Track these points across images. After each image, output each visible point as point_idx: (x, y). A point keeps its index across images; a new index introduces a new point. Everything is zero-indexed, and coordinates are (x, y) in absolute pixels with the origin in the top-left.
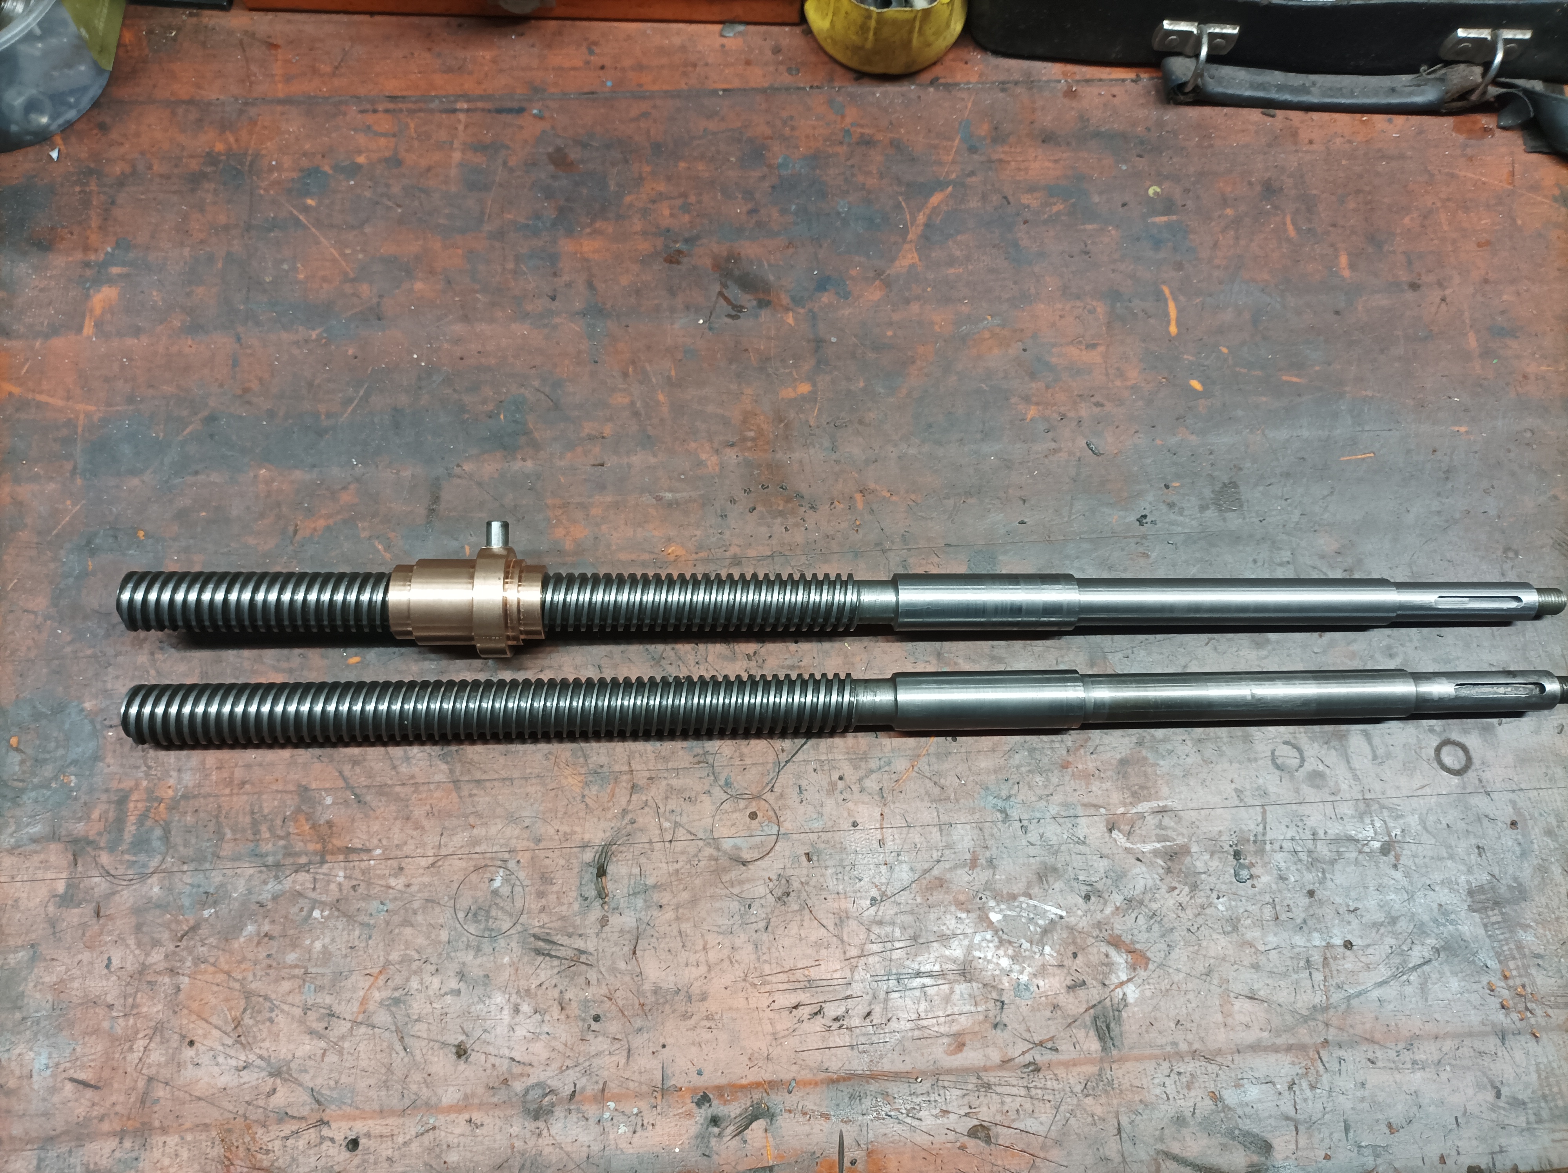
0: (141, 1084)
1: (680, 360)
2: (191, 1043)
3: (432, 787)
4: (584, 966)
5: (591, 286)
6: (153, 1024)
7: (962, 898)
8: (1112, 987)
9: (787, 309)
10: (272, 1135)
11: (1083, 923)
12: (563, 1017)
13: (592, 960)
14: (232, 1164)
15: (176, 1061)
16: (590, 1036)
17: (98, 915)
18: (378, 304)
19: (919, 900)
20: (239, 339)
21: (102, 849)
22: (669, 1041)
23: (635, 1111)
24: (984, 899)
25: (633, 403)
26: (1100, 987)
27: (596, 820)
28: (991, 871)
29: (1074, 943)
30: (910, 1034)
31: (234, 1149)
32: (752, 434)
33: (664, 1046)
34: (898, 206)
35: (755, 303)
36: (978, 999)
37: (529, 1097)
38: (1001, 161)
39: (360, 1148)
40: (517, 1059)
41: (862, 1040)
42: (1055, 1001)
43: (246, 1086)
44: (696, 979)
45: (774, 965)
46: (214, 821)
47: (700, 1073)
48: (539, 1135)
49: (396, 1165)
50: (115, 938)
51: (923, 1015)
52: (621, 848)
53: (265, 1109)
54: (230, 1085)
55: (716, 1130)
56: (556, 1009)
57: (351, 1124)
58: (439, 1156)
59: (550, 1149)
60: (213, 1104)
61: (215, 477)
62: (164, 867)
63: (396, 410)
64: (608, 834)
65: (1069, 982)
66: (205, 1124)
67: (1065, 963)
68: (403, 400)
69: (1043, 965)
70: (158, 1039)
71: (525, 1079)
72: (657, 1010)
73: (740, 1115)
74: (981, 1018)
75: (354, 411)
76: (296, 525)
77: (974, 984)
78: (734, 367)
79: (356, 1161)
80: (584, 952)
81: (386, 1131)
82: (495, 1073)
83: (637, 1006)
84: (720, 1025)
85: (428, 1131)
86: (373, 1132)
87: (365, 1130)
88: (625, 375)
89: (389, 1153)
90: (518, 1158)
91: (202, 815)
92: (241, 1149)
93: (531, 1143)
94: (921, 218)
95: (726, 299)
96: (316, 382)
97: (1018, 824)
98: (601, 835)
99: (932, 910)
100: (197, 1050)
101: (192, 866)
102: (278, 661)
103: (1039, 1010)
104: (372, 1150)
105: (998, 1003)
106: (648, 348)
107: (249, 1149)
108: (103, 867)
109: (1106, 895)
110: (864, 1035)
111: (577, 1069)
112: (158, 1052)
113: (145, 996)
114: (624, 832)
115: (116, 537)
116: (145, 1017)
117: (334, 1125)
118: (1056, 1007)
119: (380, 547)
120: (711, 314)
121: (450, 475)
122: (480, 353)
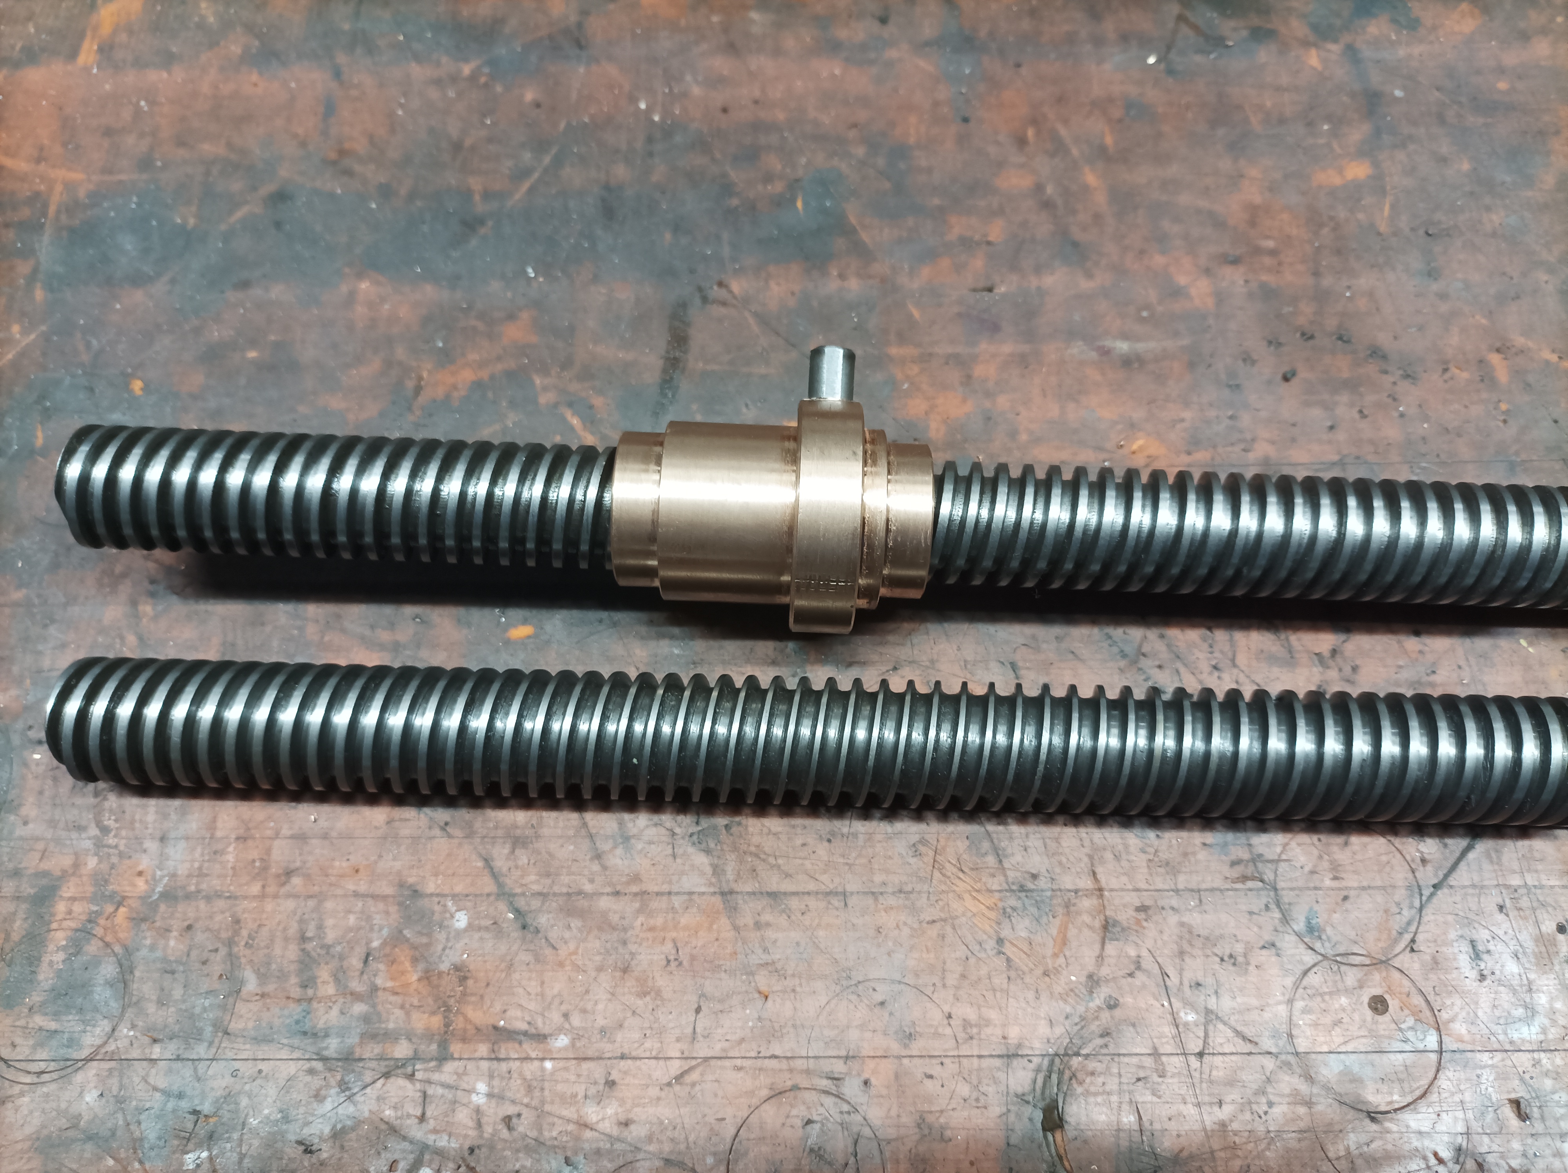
1: (1120, 121)
3: (677, 901)
5: (948, 2)
9: (1306, 44)
18: (580, 25)
20: (337, 74)
25: (1039, 188)
27: (1031, 995)
32: (1270, 244)
35: (1245, 33)
46: (223, 951)
52: (1092, 1065)
61: (278, 292)
62: (111, 1047)
63: (607, 187)
64: (1059, 1030)
68: (621, 172)
75: (531, 190)
76: (420, 378)
78: (1221, 132)
88: (1021, 142)
91: (200, 937)
95: (1192, 26)
96: (468, 142)
98: (1043, 1030)
101: (171, 1049)
102: (372, 627)
106: (1060, 100)
114: (1094, 1027)
115: (91, 390)
119: (575, 421)
120: (1169, 48)
121: (705, 300)
122: (756, 102)
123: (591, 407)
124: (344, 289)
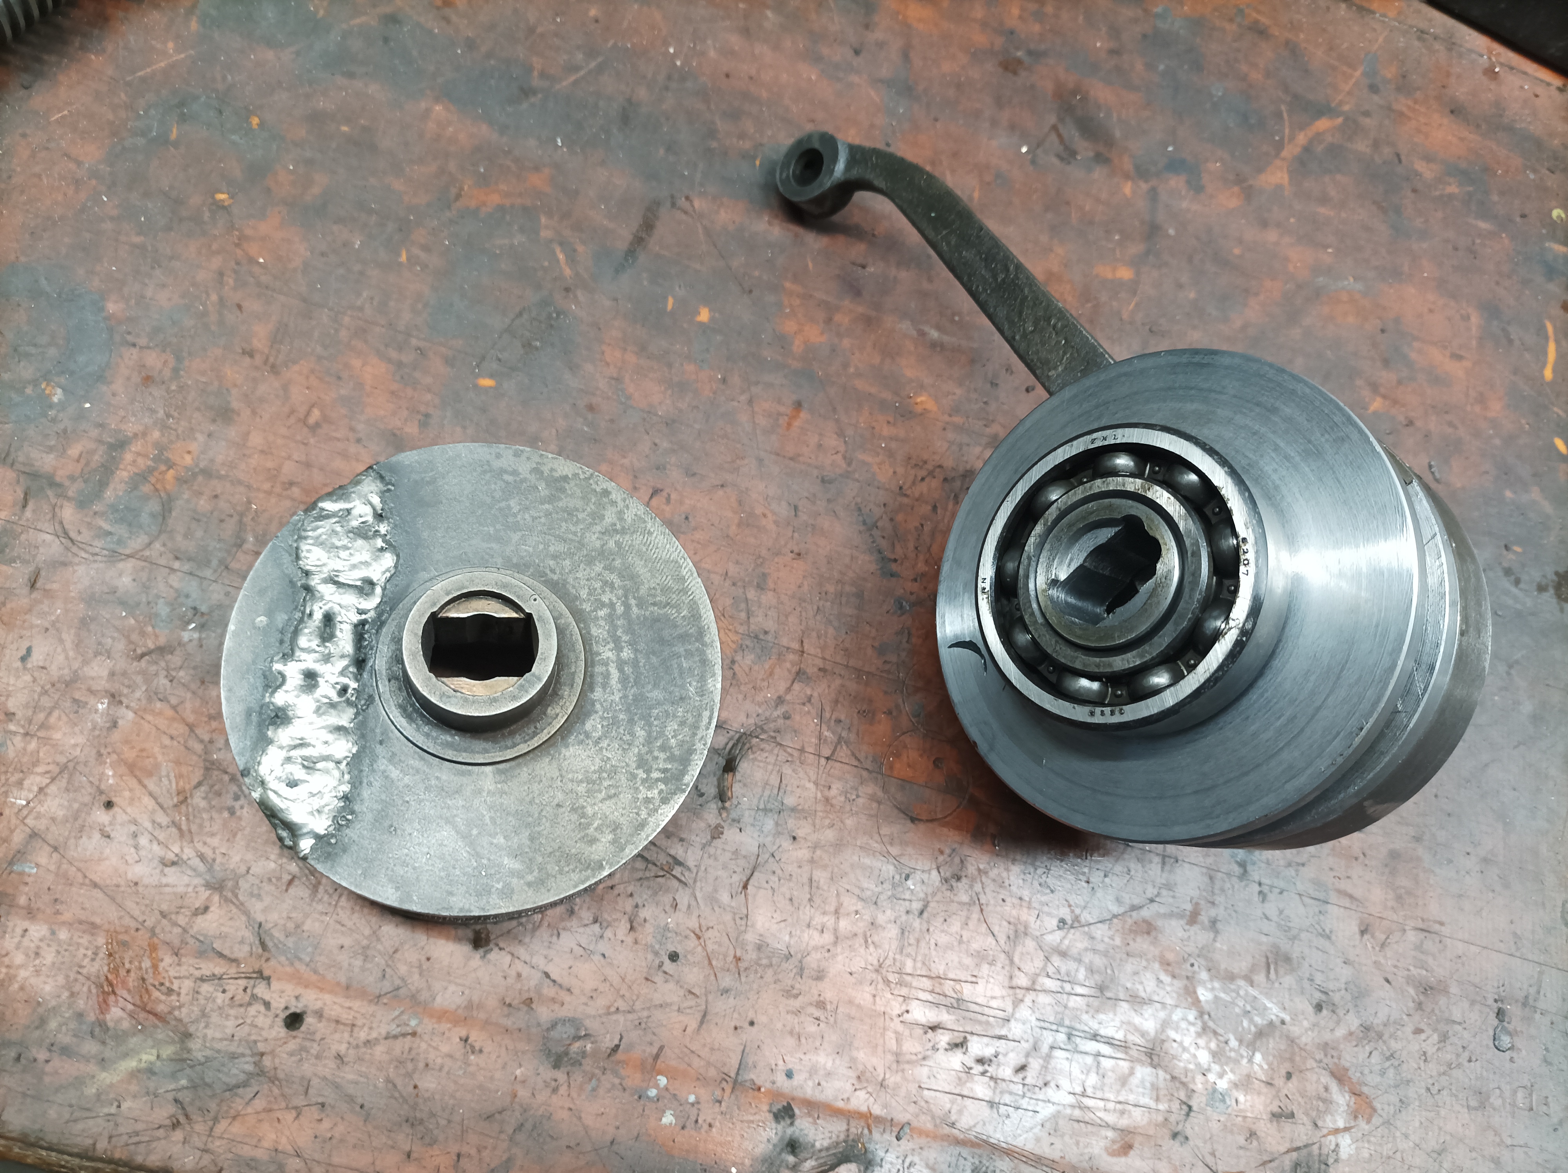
0: (18, 838)
1: (989, 184)
2: (109, 805)
4: (675, 883)
5: (906, 56)
6: (62, 760)
7: (1170, 956)
8: (1325, 1131)
9: (1127, 177)
10: (183, 971)
11: (1307, 1039)
12: (629, 940)
13: (688, 877)
14: (114, 992)
15: (80, 821)
16: (659, 978)
17: (33, 585)
19: (1118, 941)
21: (69, 499)
22: (761, 1019)
23: (692, 1098)
24: (1196, 967)
26: (1309, 1126)
27: (740, 697)
28: (1212, 935)
29: (1292, 1060)
30: (1069, 1111)
31: (122, 973)
33: (752, 1023)
34: (1279, 115)
35: (1091, 154)
36: (1162, 1093)
37: (553, 1034)
38: (1401, 114)
39: (303, 1028)
40: (553, 976)
41: (1007, 1099)
42: (1254, 1127)
43: (167, 890)
44: (816, 948)
45: (919, 965)
46: (236, 518)
47: (789, 1075)
48: (555, 1090)
49: (347, 1069)
50: (47, 625)
51: (1089, 1091)
52: (763, 745)
53: (185, 930)
54: (146, 881)
55: (791, 1159)
56: (624, 925)
57: (299, 990)
58: (409, 1075)
59: (565, 1114)
60: (113, 899)
61: (373, 89)
62: (147, 553)
63: (629, 101)
64: (751, 721)
65: (1276, 1109)
66: (92, 924)
67: (1276, 1082)
68: (642, 93)
69: (1248, 1076)
70: (63, 783)
71: (556, 1007)
72: (756, 972)
73: (828, 1149)
74: (1160, 1119)
75: (576, 83)
76: (462, 189)
77: (1161, 1073)
78: (1049, 216)
79: (292, 1045)
80: (679, 863)
81: (346, 1016)
82: (519, 986)
83: (730, 958)
84: (832, 1020)
85: (404, 1035)
86: (327, 1012)
87: (318, 1005)
89: (343, 1048)
90: (517, 1114)
91: (222, 504)
92: (132, 974)
93: (541, 1097)
94: (1302, 138)
95: (1060, 136)
96: (539, 30)
97: (1256, 888)
98: (742, 718)
99: (1131, 959)
100: (114, 817)
101: (187, 567)
102: (386, 346)
103: (1232, 1132)
104: (318, 1037)
105: (1184, 1107)
106: (955, 155)
107: (143, 980)
108: (61, 523)
109: (1341, 1012)
110: (1011, 1093)
111: (630, 1017)
112: (57, 801)
113: (64, 718)
114: (772, 725)
115: (221, 112)
116: (53, 746)
117: (275, 985)
118: (1252, 1134)
119: (561, 256)
120: (1038, 146)
121: (673, 205)
122: (751, 78)
123: (575, 251)
124: (423, 105)
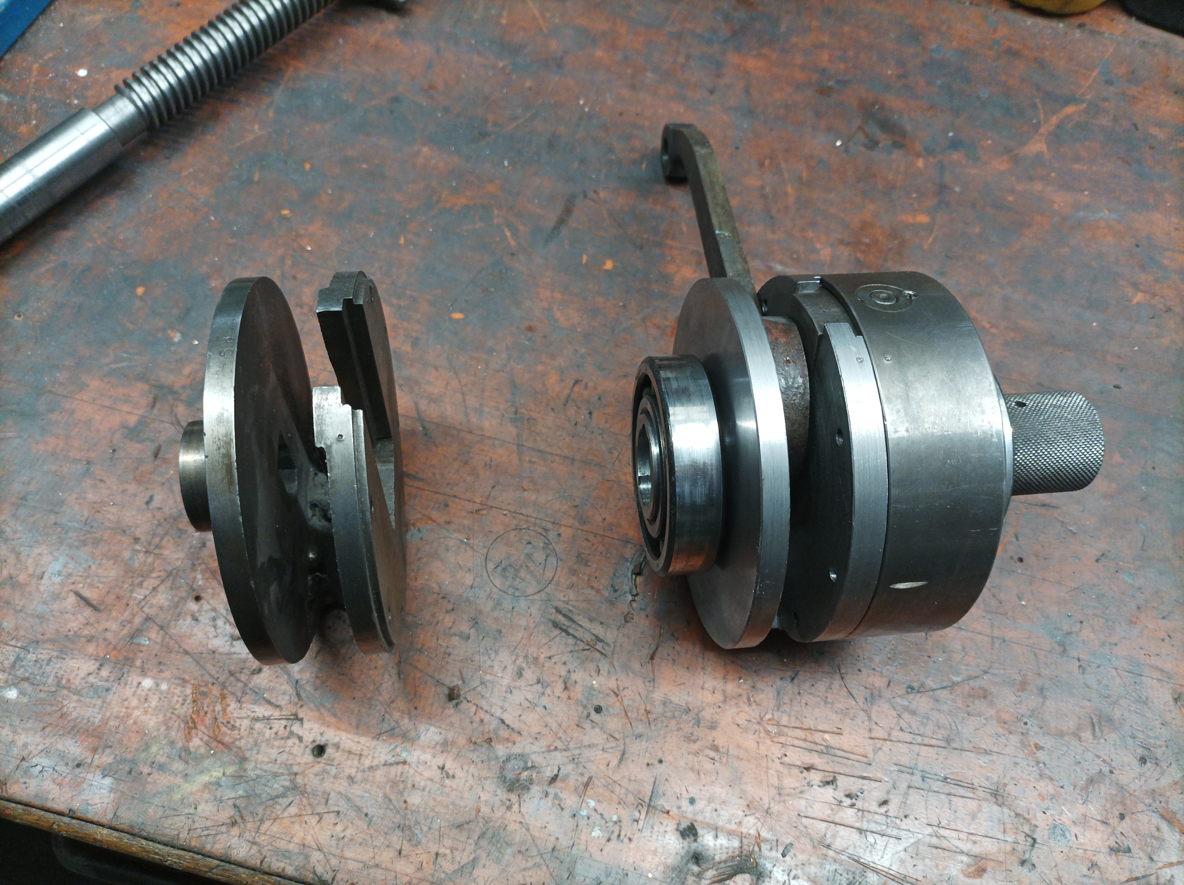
0: (138, 620)
1: (813, 167)
2: (198, 599)
3: (497, 443)
4: (598, 655)
5: (747, 90)
6: (169, 568)
7: (1005, 717)
8: (1160, 865)
9: (918, 155)
10: (244, 713)
11: (1135, 786)
12: (564, 696)
13: (608, 650)
14: (195, 728)
15: (178, 610)
16: (587, 725)
17: (156, 455)
18: (562, 58)
19: (960, 704)
20: (438, 51)
21: (182, 401)
22: (667, 758)
23: (615, 818)
24: (1029, 726)
25: (763, 187)
26: (1146, 861)
28: (1041, 700)
29: (1123, 803)
30: (928, 839)
31: (202, 713)
32: (866, 240)
33: (661, 761)
34: (1034, 106)
35: (890, 143)
36: (1008, 826)
37: (509, 766)
38: (1134, 97)
39: (325, 756)
40: (507, 722)
41: (873, 827)
42: (1094, 859)
43: (235, 656)
44: (709, 705)
45: (793, 719)
47: (692, 801)
48: (509, 808)
49: (356, 786)
50: (164, 480)
51: (943, 824)
53: (245, 685)
54: (221, 650)
55: (695, 869)
56: (560, 685)
57: (323, 729)
58: (401, 793)
59: (517, 826)
60: (198, 662)
61: (383, 141)
63: (553, 135)
65: (1113, 844)
66: (183, 679)
67: (1111, 821)
68: (562, 130)
69: (1085, 816)
70: (168, 584)
71: (510, 745)
72: (662, 722)
73: (725, 862)
74: (1009, 848)
75: (517, 127)
76: (440, 197)
77: (1006, 810)
78: (861, 185)
79: (318, 768)
80: (601, 641)
81: (355, 748)
82: (481, 729)
83: (642, 711)
84: (724, 760)
85: (397, 763)
86: (342, 746)
87: (336, 740)
88: (761, 165)
89: (353, 772)
90: (481, 825)
92: (209, 715)
93: (498, 814)
94: (1054, 120)
95: (865, 133)
96: (492, 98)
97: (1076, 663)
99: (971, 717)
100: (201, 606)
103: (1074, 861)
104: (336, 763)
105: (1029, 839)
106: (787, 151)
107: (216, 719)
108: (176, 416)
109: (1164, 765)
110: (876, 823)
111: (565, 754)
112: (164, 596)
113: (172, 541)
115: (286, 163)
116: (164, 559)
117: (307, 725)
118: (1093, 865)
119: (508, 234)
120: (849, 140)
121: (585, 196)
122: (637, 115)
123: (517, 230)
124: (416, 148)
